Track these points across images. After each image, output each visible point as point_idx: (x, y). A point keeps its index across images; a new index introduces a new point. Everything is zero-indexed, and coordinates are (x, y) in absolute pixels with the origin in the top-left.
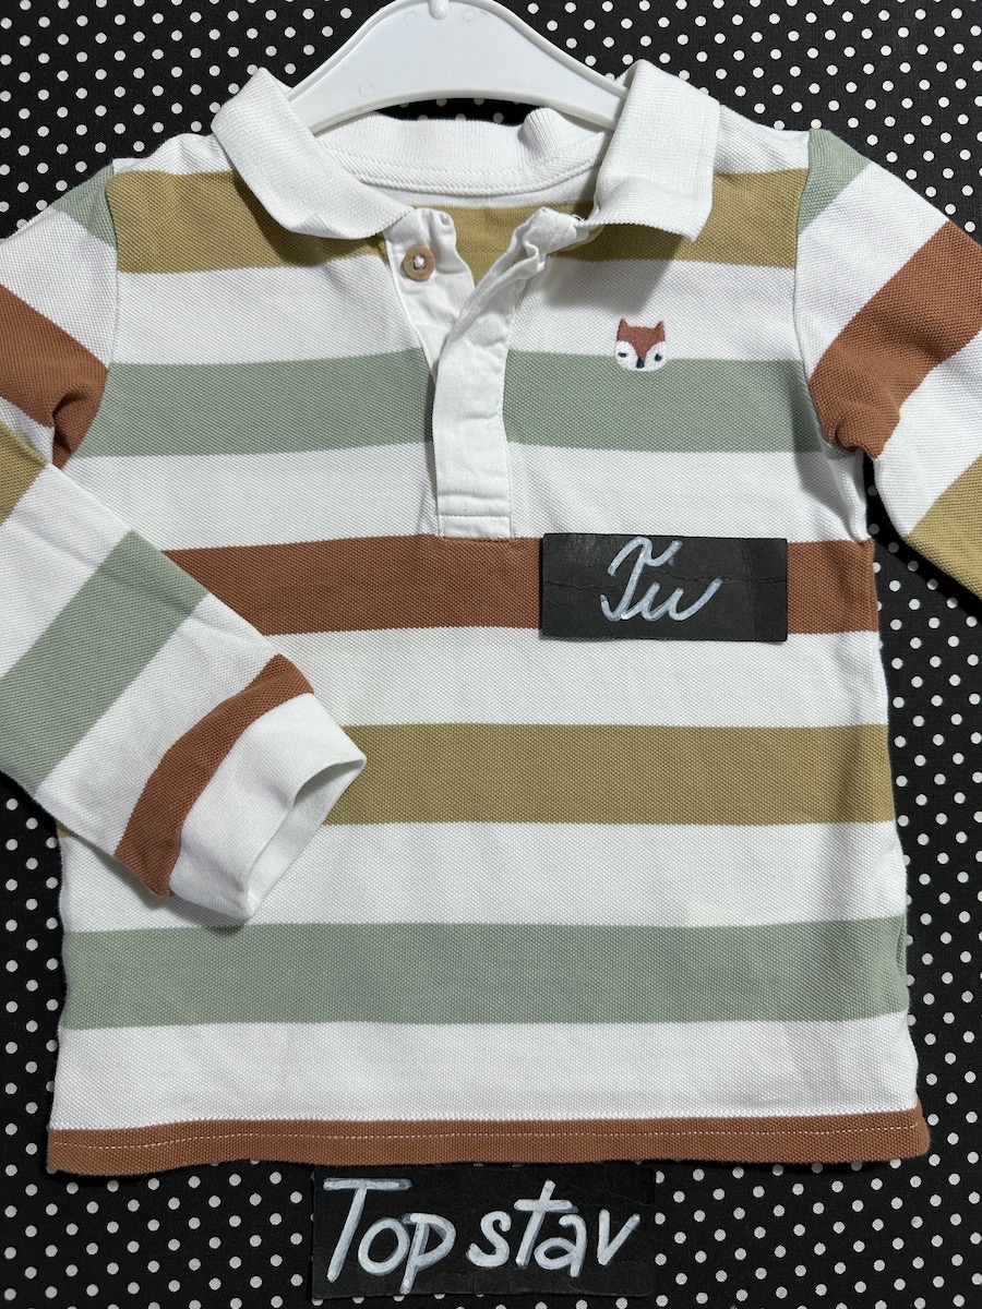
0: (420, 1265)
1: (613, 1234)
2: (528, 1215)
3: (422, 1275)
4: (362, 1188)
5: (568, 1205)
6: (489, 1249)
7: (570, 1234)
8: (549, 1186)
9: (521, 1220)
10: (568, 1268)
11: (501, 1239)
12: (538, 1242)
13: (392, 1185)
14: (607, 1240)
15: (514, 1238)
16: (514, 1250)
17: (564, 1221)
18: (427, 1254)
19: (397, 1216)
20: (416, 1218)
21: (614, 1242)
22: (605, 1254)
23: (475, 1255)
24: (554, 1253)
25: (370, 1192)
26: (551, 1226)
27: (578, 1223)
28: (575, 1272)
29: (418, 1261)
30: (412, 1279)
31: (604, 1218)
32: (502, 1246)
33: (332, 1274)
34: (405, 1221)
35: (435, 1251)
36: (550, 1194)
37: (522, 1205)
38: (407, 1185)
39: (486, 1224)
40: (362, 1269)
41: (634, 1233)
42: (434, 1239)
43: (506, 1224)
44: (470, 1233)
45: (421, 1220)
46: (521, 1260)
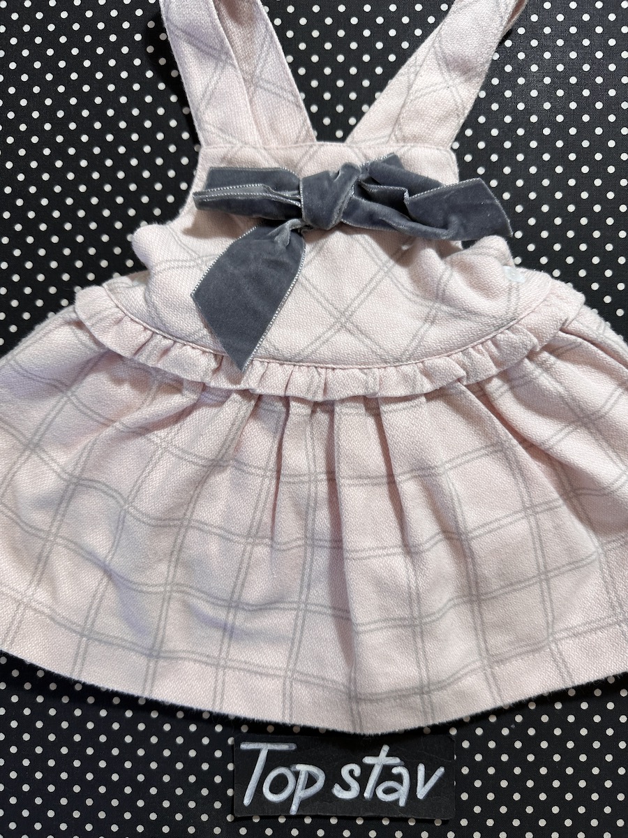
0: (302, 796)
1: (427, 779)
2: (371, 767)
3: (303, 803)
4: (264, 749)
5: (397, 760)
6: (346, 787)
7: (399, 779)
8: (386, 749)
9: (367, 770)
10: (397, 801)
11: (354, 781)
12: (378, 783)
13: (284, 747)
14: (423, 783)
15: (362, 781)
16: (363, 789)
17: (395, 771)
18: (307, 790)
19: (288, 766)
20: (300, 767)
21: (427, 784)
22: (422, 792)
23: (338, 791)
24: (388, 791)
25: (270, 753)
26: (386, 773)
27: (404, 772)
28: (402, 803)
29: (301, 794)
30: (297, 805)
31: (421, 769)
32: (355, 786)
33: (247, 801)
34: (292, 769)
35: (311, 788)
36: (386, 753)
37: (368, 760)
38: (294, 747)
39: (345, 772)
40: (265, 798)
41: (441, 780)
42: (311, 781)
43: (357, 772)
44: (334, 778)
45: (303, 768)
46: (367, 794)
